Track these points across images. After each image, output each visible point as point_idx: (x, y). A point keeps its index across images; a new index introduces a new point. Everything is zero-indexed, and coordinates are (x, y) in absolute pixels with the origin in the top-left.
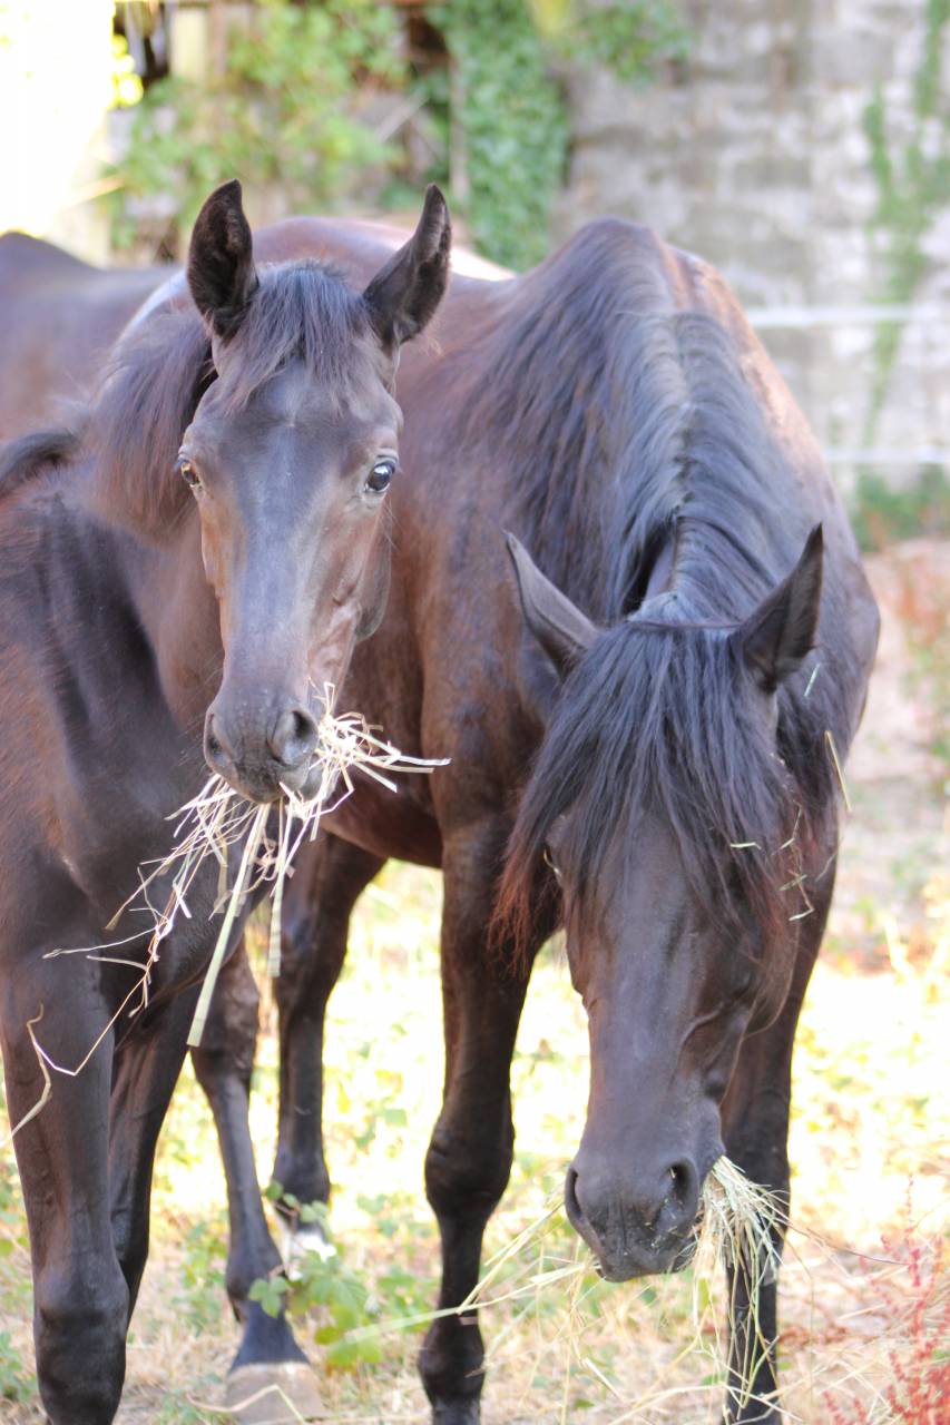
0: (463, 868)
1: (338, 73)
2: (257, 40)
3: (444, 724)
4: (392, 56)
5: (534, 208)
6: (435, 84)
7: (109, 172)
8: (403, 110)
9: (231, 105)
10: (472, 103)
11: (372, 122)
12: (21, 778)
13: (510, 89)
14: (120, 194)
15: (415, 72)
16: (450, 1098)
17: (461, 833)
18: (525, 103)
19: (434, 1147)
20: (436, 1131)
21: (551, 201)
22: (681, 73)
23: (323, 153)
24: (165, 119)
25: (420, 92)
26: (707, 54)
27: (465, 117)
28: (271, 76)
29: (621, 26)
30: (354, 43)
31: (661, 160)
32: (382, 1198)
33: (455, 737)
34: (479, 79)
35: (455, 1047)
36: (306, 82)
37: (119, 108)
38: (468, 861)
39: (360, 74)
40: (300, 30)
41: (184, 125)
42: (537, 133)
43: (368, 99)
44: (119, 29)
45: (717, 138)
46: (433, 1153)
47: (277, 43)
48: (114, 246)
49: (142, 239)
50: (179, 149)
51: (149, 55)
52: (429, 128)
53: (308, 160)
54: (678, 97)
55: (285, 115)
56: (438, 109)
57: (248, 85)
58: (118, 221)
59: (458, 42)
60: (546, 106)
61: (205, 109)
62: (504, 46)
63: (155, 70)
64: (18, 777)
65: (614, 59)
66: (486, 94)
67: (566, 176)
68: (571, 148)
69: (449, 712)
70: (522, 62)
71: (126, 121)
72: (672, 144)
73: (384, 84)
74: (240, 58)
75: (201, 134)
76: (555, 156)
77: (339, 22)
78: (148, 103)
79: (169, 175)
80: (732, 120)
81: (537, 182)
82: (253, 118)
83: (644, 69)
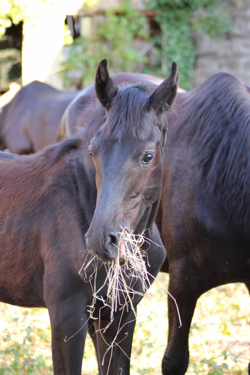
0: (176, 273)
1: (129, 36)
2: (106, 26)
3: (170, 228)
4: (145, 31)
5: (186, 75)
6: (157, 39)
7: (63, 64)
8: (148, 46)
9: (98, 45)
10: (168, 44)
11: (139, 49)
12: (67, 247)
13: (179, 40)
14: (66, 71)
15: (152, 35)
16: (170, 343)
17: (175, 262)
18: (184, 45)
19: (165, 358)
20: (166, 353)
21: (191, 73)
22: (229, 36)
23: (125, 59)
24: (79, 49)
25: (153, 42)
26: (236, 30)
27: (166, 48)
28: (109, 36)
29: (211, 22)
30: (134, 27)
31: (223, 62)
32: (145, 370)
33: (174, 232)
34: (170, 38)
35: (171, 327)
36: (120, 39)
37: (66, 46)
38: (177, 270)
39: (136, 36)
40: (118, 23)
41: (85, 51)
42: (187, 53)
43: (138, 43)
44: (66, 22)
45: (239, 55)
46: (165, 360)
47: (112, 27)
48: (64, 86)
49: (72, 84)
50: (83, 57)
51: (74, 31)
52: (156, 52)
53: (120, 61)
54: (227, 43)
55: (113, 47)
56: (158, 46)
57: (103, 39)
58: (65, 78)
59: (164, 27)
60: (189, 45)
61: (90, 46)
62: (177, 28)
63: (76, 35)
64: (66, 247)
65: (209, 32)
66: (172, 42)
67: (195, 66)
68: (197, 57)
69: (172, 224)
70: (183, 33)
71: (68, 49)
72: (226, 56)
73: (142, 39)
74: (101, 31)
75: (89, 53)
76: (192, 60)
77: (130, 21)
78: (74, 44)
79: (81, 65)
80: (243, 50)
81: (187, 67)
82: (105, 49)
83: (218, 35)
